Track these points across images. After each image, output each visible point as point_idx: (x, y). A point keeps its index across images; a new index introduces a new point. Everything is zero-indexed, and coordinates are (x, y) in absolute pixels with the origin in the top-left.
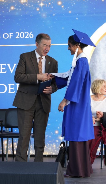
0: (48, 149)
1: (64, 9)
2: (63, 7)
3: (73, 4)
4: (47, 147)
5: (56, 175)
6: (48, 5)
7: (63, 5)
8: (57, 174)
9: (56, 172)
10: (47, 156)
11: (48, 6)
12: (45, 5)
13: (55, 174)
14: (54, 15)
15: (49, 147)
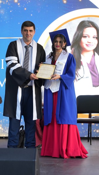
0: (5, 131)
1: (20, 6)
2: (19, 4)
3: (28, 2)
4: (4, 130)
6: (5, 2)
7: (19, 3)
10: (4, 138)
11: (5, 4)
12: (3, 3)
14: (11, 11)
15: (6, 130)
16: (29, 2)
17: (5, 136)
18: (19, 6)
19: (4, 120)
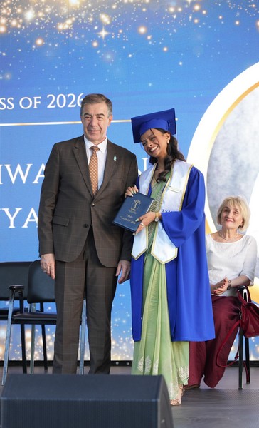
0: (120, 348)
1: (153, 42)
2: (149, 38)
3: (171, 31)
4: (118, 345)
5: (156, 403)
6: (116, 34)
7: (149, 35)
8: (159, 400)
9: (156, 397)
10: (117, 363)
11: (116, 37)
12: (111, 35)
13: (154, 400)
14: (130, 56)
15: (121, 345)
16: (173, 33)
17: (119, 360)
18: (150, 43)
19: (116, 320)
